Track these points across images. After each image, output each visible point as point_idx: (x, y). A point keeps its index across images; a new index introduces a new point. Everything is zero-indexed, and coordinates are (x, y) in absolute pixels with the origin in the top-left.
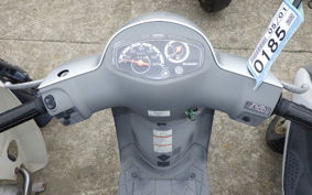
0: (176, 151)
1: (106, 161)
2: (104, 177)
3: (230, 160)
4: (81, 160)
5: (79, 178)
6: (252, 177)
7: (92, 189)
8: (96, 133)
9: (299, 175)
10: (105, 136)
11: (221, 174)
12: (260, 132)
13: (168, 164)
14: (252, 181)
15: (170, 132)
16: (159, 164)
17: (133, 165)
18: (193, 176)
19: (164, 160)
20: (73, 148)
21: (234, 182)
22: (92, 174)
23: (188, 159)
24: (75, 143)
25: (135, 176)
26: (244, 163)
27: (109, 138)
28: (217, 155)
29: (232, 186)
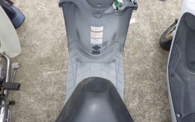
0: (105, 43)
1: (59, 54)
2: (58, 64)
3: (137, 56)
4: (42, 54)
5: (42, 64)
6: (149, 66)
7: (50, 71)
8: (52, 37)
9: (178, 61)
10: (58, 39)
11: (131, 63)
12: (156, 39)
13: (99, 53)
14: (148, 68)
15: (101, 29)
16: (94, 53)
17: (76, 54)
18: (114, 61)
19: (96, 49)
20: (37, 46)
21: (138, 68)
22: (50, 62)
23: (112, 50)
24: (38, 43)
25: (78, 60)
26: (145, 57)
27: (60, 41)
28: (128, 53)
29: (137, 71)
